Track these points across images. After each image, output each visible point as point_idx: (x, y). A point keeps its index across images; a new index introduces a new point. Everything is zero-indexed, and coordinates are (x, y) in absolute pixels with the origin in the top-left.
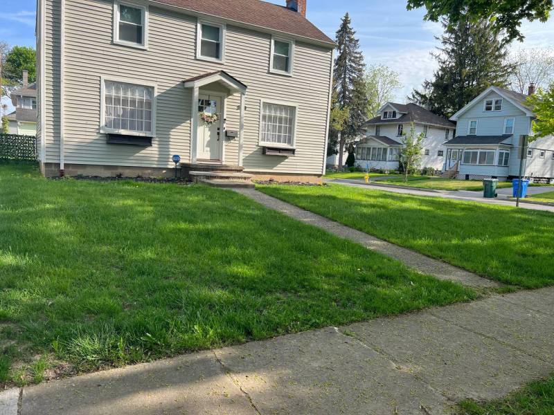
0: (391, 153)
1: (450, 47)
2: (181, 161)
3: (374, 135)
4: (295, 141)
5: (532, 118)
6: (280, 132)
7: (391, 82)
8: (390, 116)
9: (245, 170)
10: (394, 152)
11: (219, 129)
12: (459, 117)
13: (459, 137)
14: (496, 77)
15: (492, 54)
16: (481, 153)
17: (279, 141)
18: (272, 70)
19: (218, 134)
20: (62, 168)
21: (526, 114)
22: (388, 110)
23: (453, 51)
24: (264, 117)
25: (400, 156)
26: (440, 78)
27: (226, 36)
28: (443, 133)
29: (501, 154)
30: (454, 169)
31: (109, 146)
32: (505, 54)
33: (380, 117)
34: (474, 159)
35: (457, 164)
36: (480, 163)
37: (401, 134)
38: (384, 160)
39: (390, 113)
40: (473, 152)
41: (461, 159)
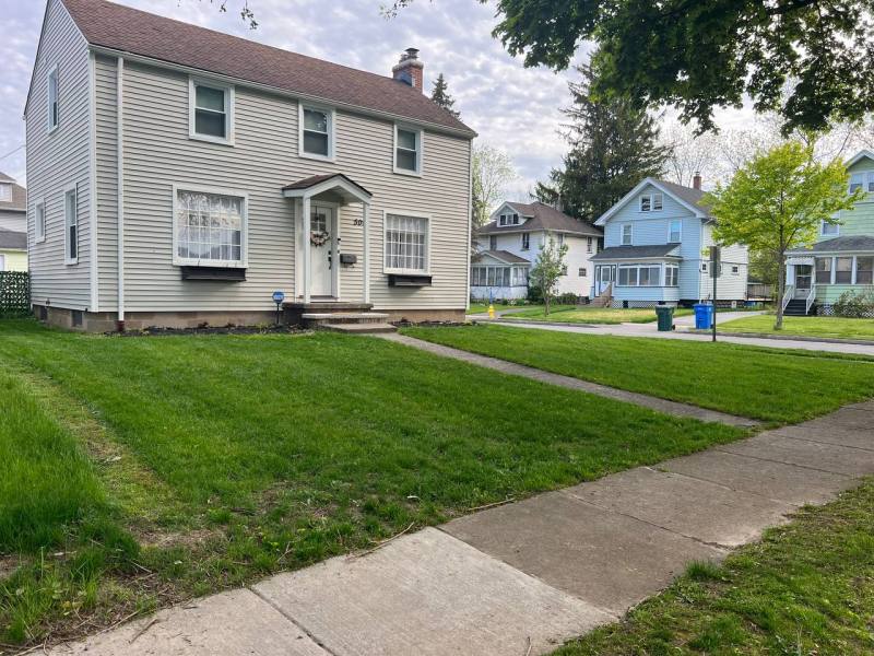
0: (516, 275)
1: (582, 122)
2: (285, 301)
3: (489, 249)
4: (429, 266)
5: (704, 220)
6: (409, 253)
7: (501, 170)
8: (509, 221)
9: (375, 308)
10: (520, 273)
11: (330, 253)
12: (608, 221)
13: (609, 248)
14: (648, 164)
15: (640, 132)
16: (641, 269)
17: (408, 266)
18: (396, 170)
19: (330, 259)
20: (121, 318)
21: (695, 215)
22: (507, 214)
23: (587, 127)
24: (389, 233)
25: (528, 278)
26: (572, 165)
27: (336, 125)
28: (584, 243)
29: (668, 270)
30: (606, 294)
31: (187, 284)
32: (657, 132)
33: (495, 224)
34: (633, 279)
35: (610, 287)
36: (641, 283)
37: (526, 247)
38: (507, 285)
39: (509, 217)
40: (631, 269)
41: (615, 280)
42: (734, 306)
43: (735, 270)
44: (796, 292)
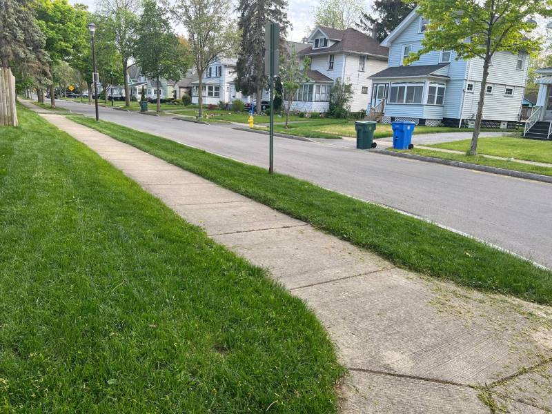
0: (319, 92)
8: (321, 44)
10: (323, 90)
13: (390, 68)
16: (408, 88)
22: (319, 37)
25: (331, 95)
29: (432, 90)
30: (378, 110)
33: (311, 47)
34: (401, 97)
36: (406, 102)
37: (331, 67)
38: (310, 100)
39: (321, 40)
40: (400, 87)
41: (387, 98)
42: (503, 126)
43: (509, 92)
44: (545, 115)
